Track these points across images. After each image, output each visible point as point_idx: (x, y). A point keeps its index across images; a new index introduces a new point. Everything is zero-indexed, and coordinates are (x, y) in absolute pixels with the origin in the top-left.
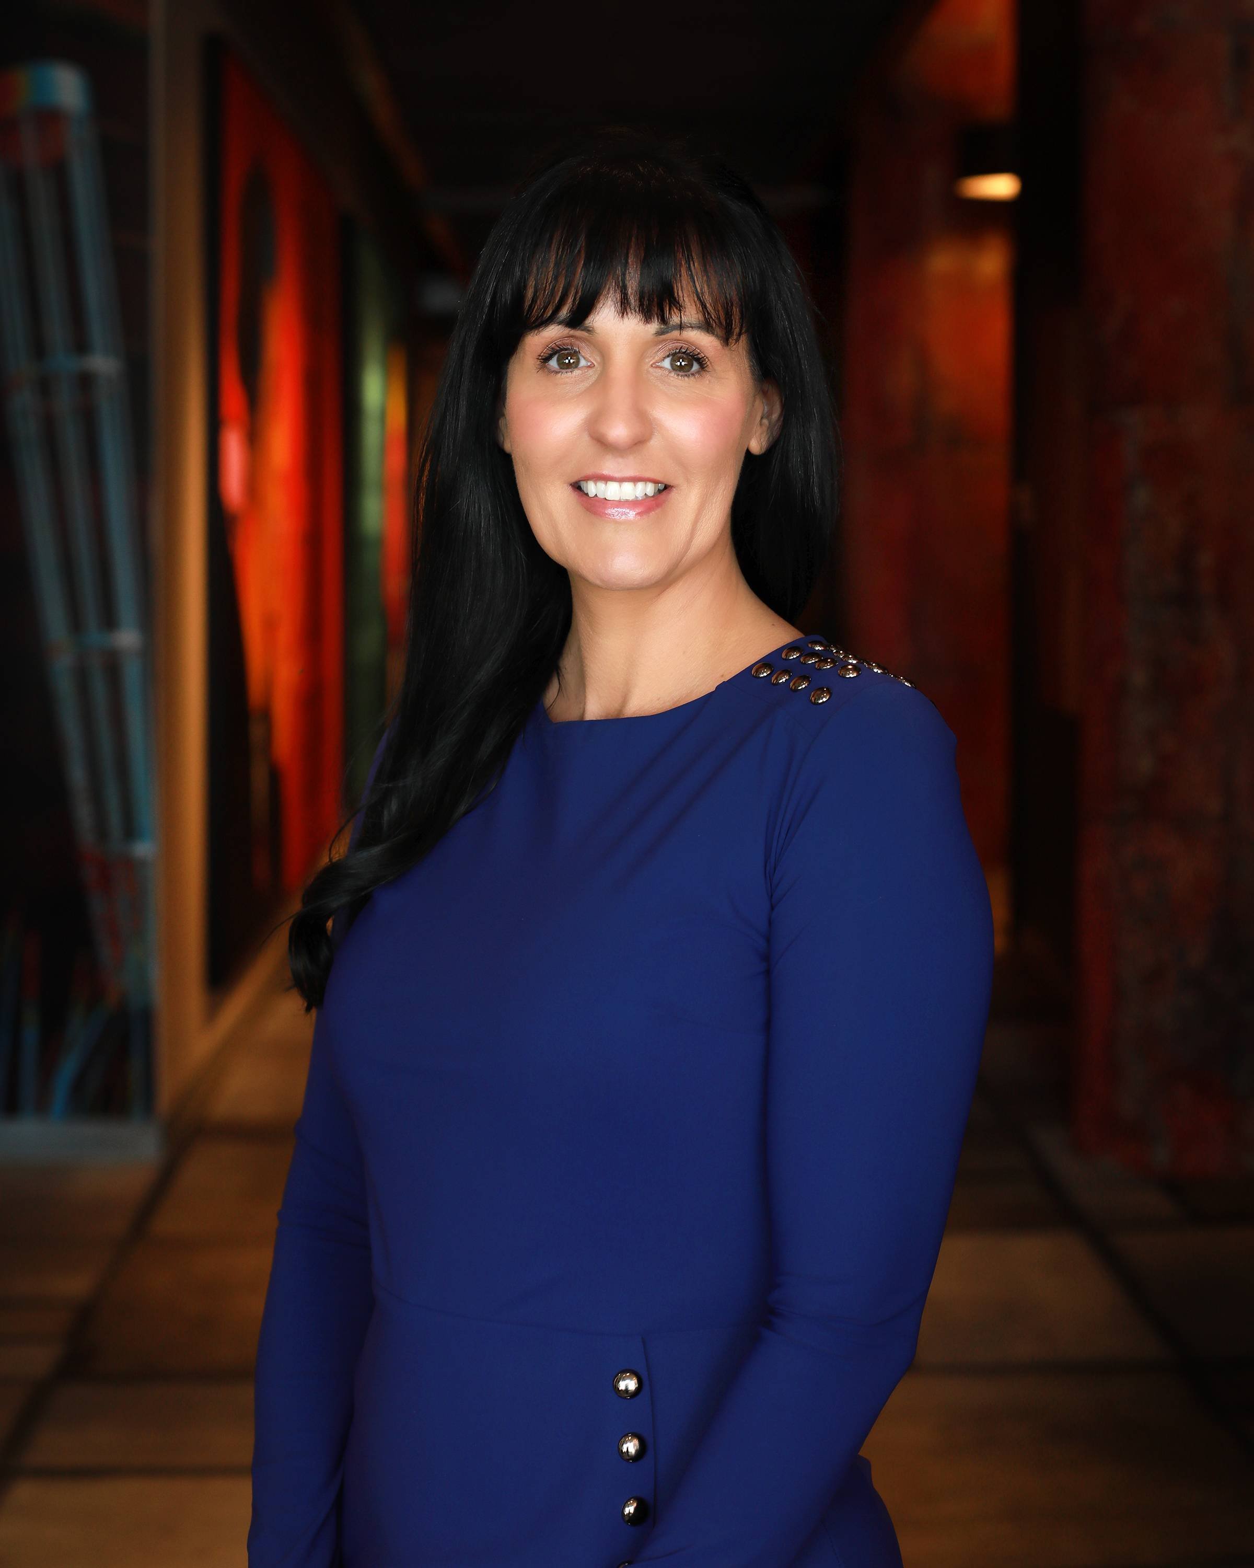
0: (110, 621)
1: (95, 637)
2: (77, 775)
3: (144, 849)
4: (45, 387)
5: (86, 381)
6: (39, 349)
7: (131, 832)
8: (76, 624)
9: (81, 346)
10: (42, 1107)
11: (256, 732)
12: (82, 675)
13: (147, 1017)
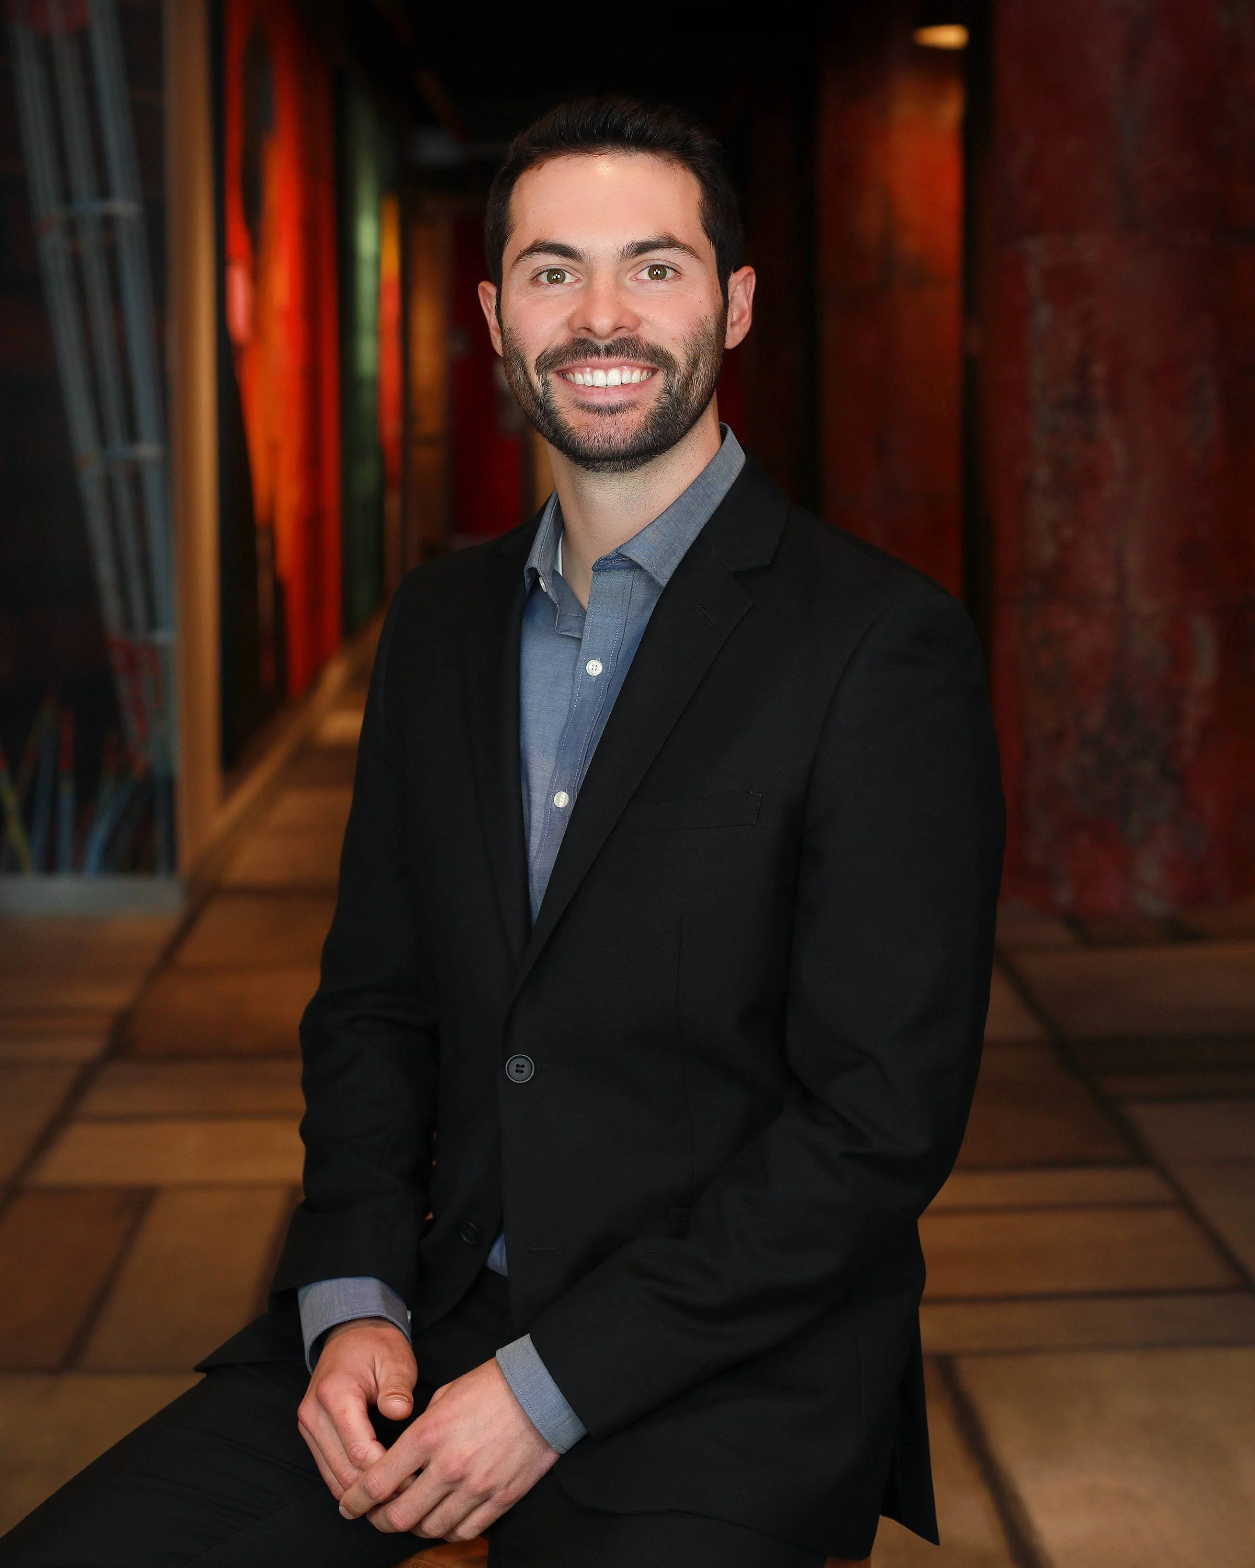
0: (132, 434)
1: (118, 448)
2: (105, 571)
3: (164, 637)
4: (72, 228)
5: (108, 223)
6: (67, 195)
7: (153, 623)
8: (103, 439)
9: (104, 192)
10: (78, 866)
11: (262, 544)
12: (109, 484)
13: (169, 785)
